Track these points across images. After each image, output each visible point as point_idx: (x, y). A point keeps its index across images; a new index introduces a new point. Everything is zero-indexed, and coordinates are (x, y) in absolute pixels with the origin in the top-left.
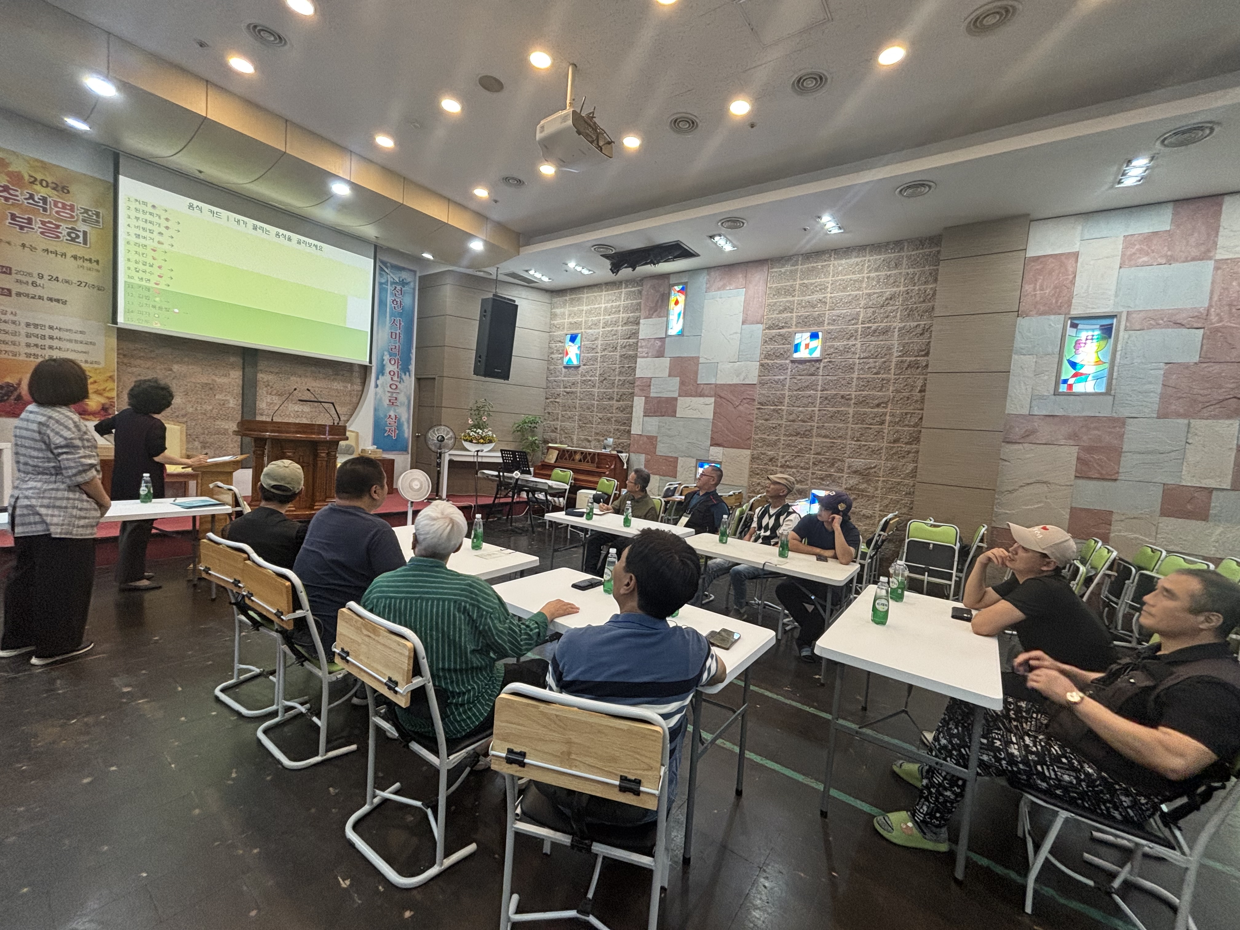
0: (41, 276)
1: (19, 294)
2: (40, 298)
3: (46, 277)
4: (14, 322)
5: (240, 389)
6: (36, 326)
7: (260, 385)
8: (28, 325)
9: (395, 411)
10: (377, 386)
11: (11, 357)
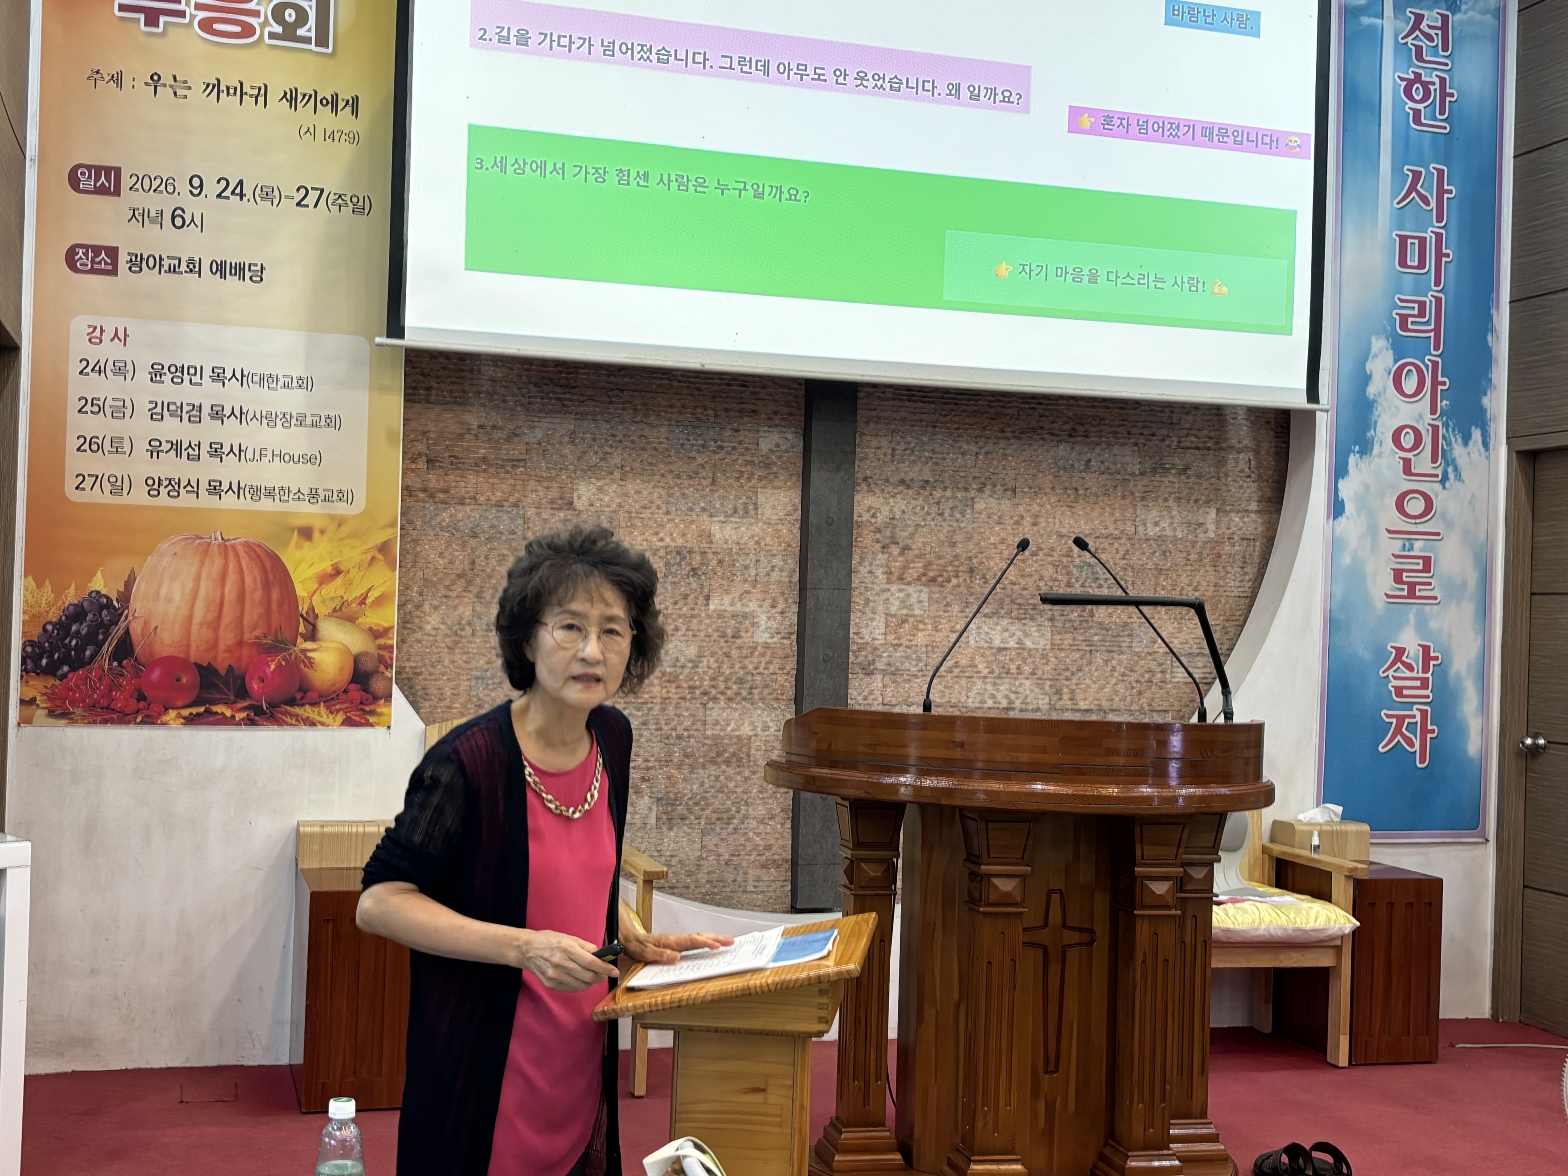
0: (197, 186)
1: (137, 263)
2: (194, 267)
3: (212, 188)
4: (120, 370)
5: (793, 564)
6: (179, 372)
7: (865, 540)
8: (156, 373)
9: (1422, 627)
10: (1337, 508)
11: (108, 499)
